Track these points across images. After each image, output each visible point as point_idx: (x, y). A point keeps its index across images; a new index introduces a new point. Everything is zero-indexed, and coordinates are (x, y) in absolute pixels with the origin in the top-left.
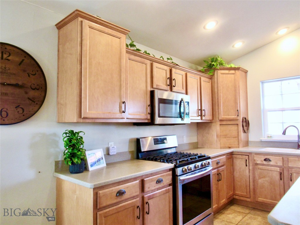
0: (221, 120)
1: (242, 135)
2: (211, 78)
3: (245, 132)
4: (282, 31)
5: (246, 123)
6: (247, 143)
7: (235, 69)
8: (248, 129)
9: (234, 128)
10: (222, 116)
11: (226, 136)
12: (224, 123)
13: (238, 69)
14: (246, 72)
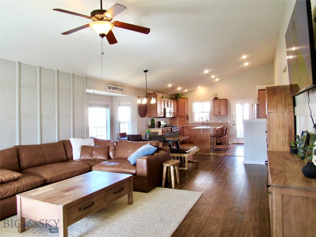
0: (180, 116)
1: (186, 121)
2: (177, 101)
3: (187, 120)
4: (199, 87)
5: (188, 117)
6: (188, 124)
7: (184, 98)
8: (188, 119)
9: (184, 118)
10: (180, 114)
11: (181, 121)
12: (181, 117)
13: (186, 98)
14: (188, 99)
